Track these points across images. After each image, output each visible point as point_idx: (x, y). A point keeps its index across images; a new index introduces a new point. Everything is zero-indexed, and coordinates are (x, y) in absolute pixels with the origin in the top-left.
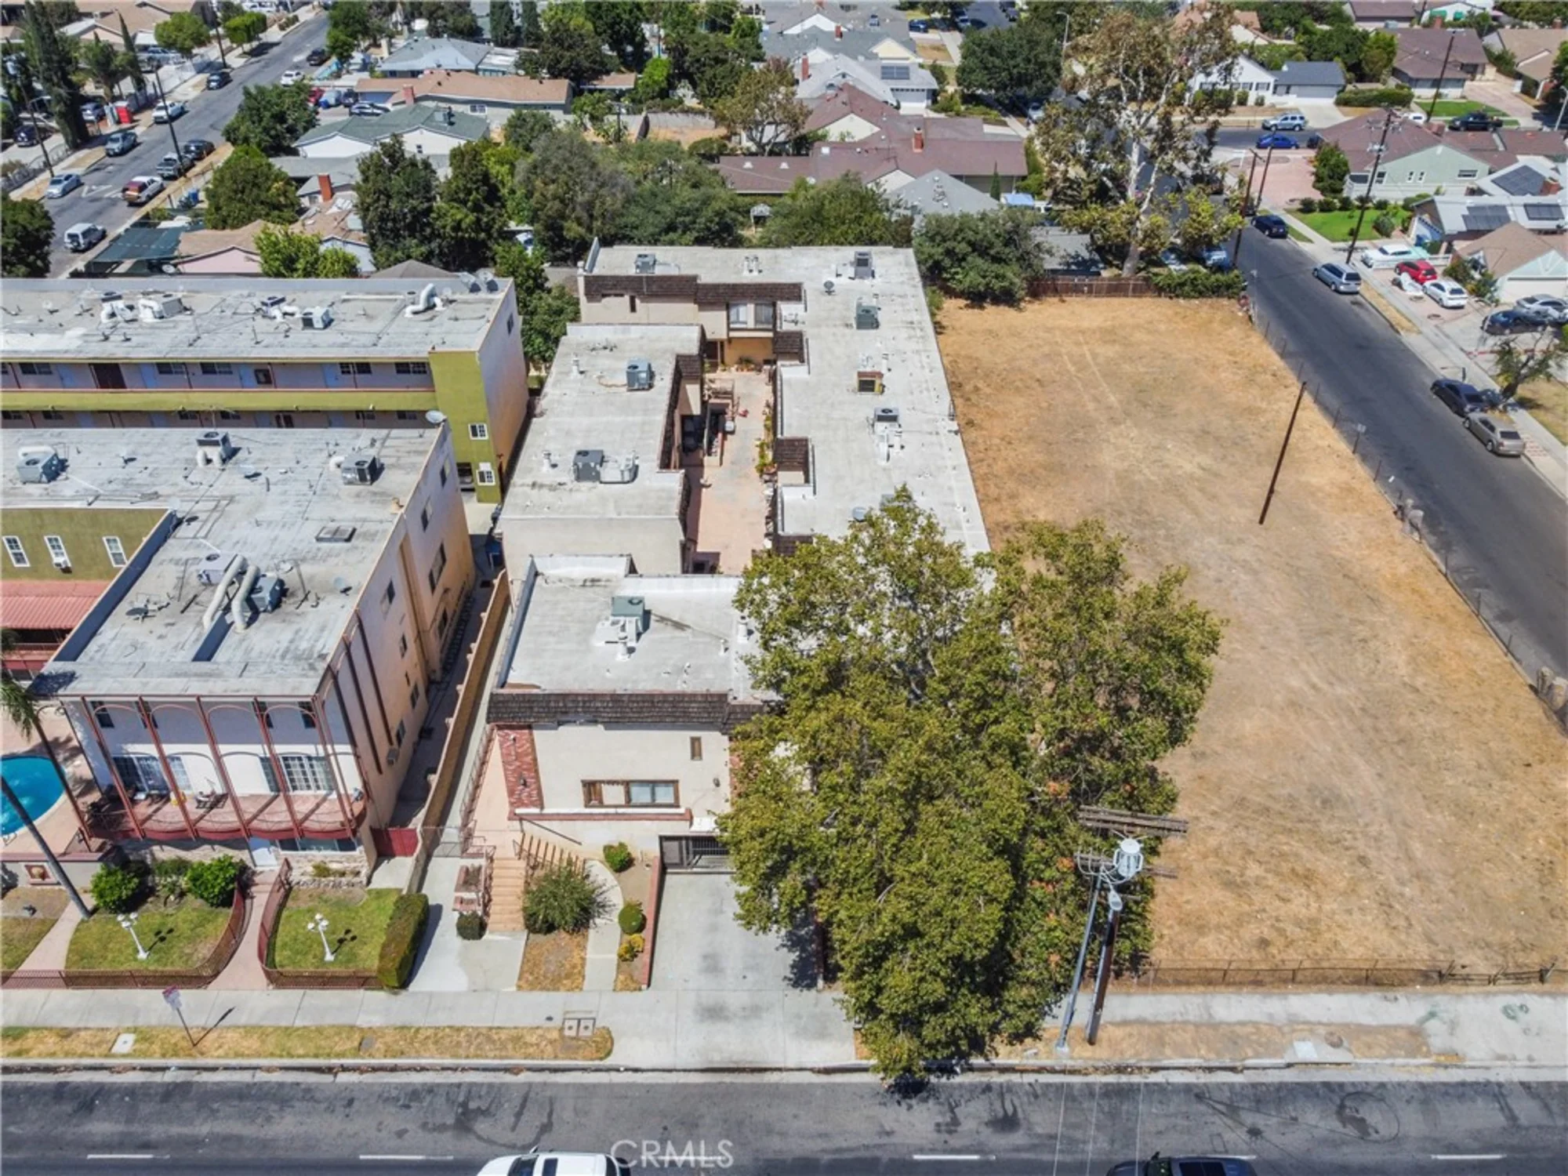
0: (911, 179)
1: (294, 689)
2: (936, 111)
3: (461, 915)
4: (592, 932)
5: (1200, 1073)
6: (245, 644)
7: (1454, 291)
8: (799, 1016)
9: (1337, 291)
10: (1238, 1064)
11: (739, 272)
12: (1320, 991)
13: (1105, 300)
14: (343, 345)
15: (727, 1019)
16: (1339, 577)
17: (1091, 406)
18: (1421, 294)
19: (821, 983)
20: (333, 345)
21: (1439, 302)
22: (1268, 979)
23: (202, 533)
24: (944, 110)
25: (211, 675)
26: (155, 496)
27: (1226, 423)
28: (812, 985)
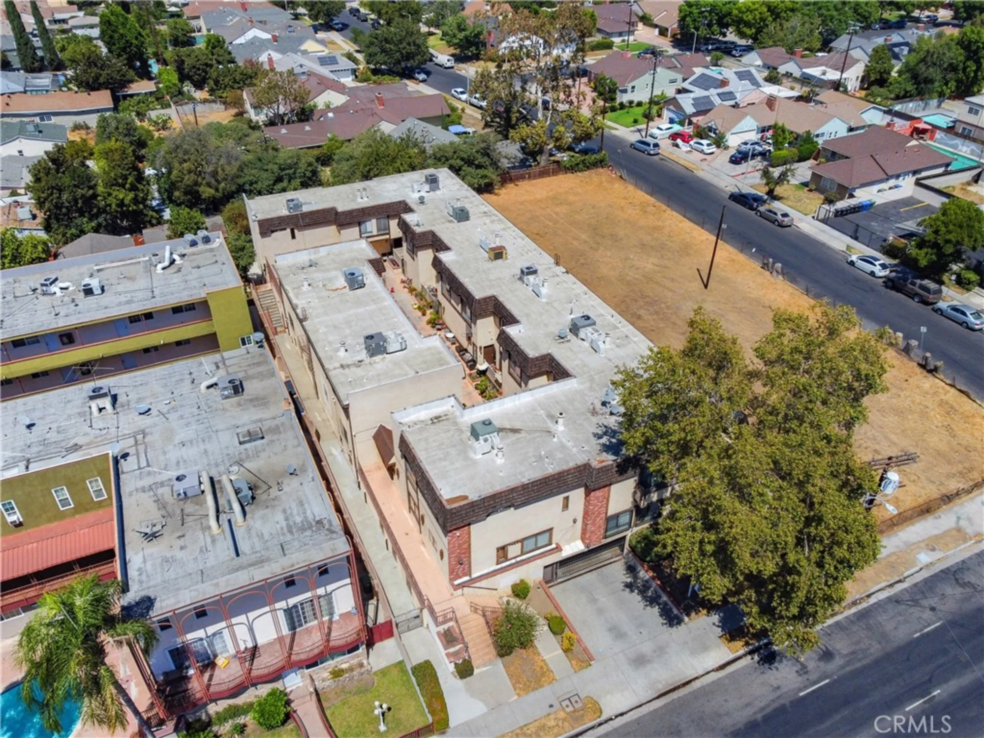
0: (394, 126)
1: (332, 550)
2: (360, 82)
3: (456, 664)
4: (536, 642)
5: (889, 590)
6: (253, 532)
7: (708, 145)
8: (686, 643)
9: (649, 154)
10: (901, 577)
11: (354, 200)
12: (908, 526)
13: (539, 180)
14: (129, 302)
15: (649, 661)
16: (761, 308)
17: (576, 243)
18: (689, 149)
19: (686, 619)
20: (120, 304)
21: (702, 152)
22: (884, 528)
23: (143, 463)
24: (365, 81)
25: (262, 562)
26: (76, 447)
27: (649, 238)
28: (680, 622)
